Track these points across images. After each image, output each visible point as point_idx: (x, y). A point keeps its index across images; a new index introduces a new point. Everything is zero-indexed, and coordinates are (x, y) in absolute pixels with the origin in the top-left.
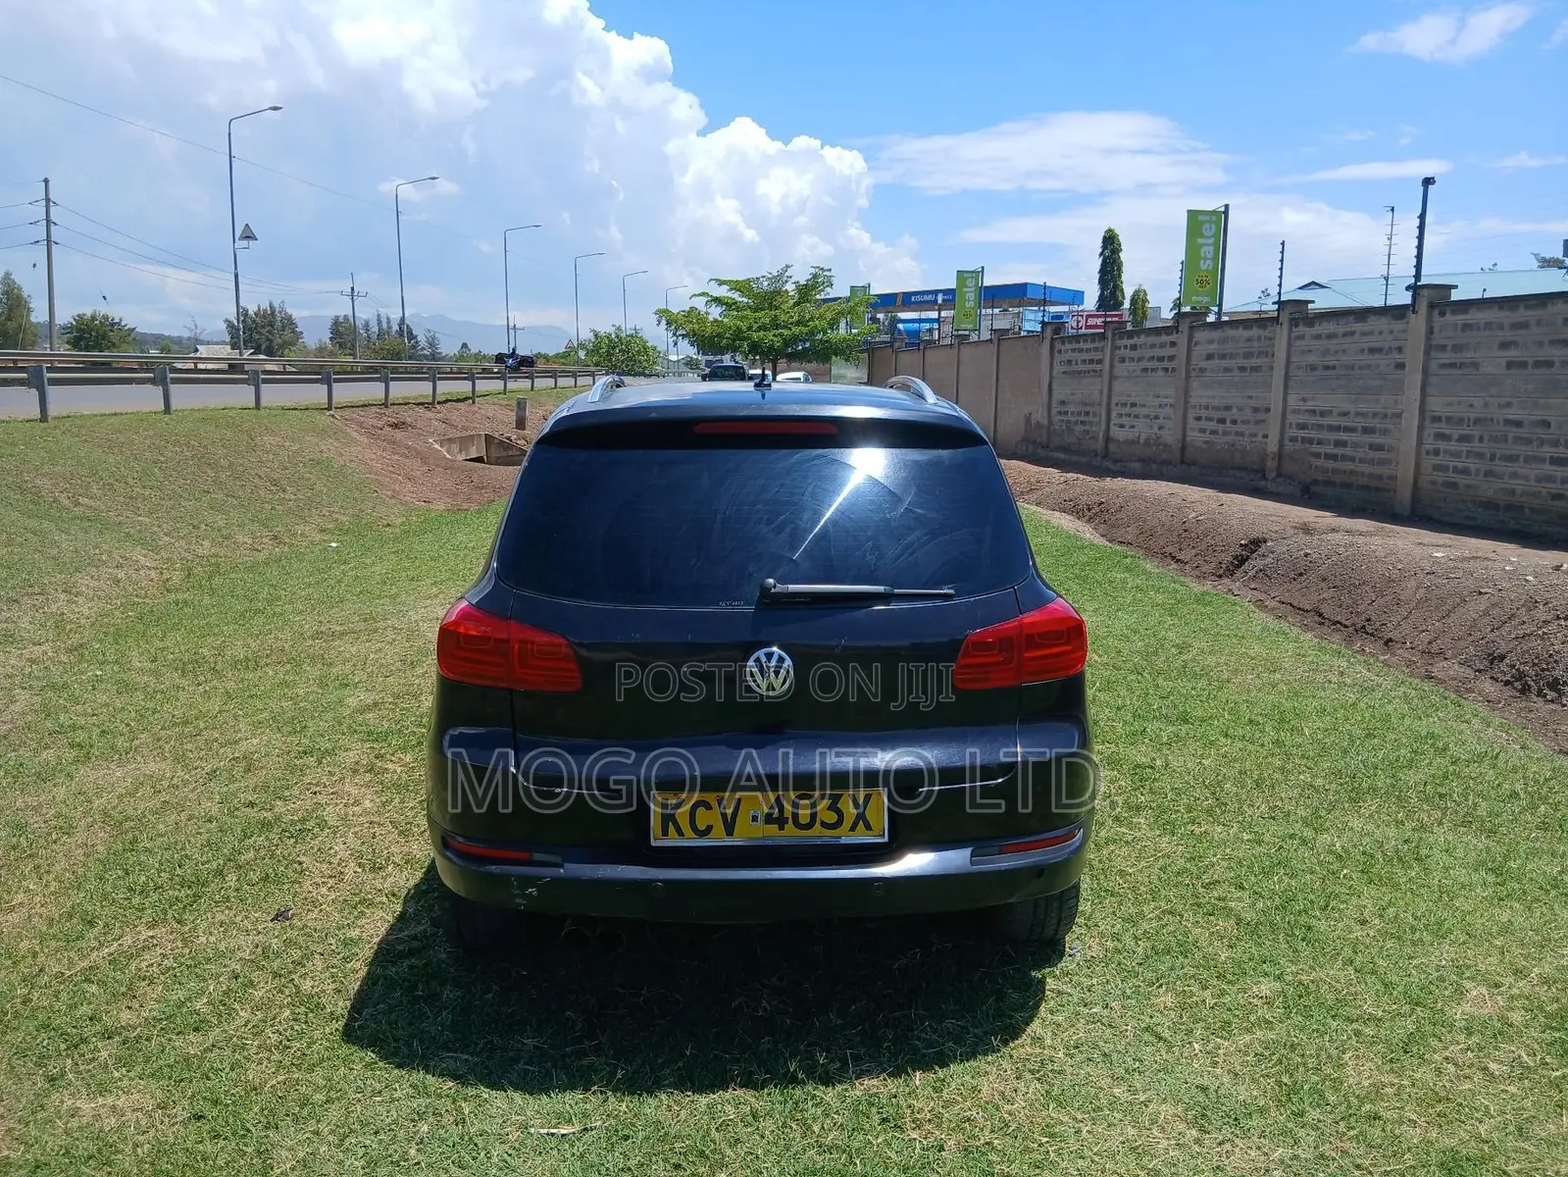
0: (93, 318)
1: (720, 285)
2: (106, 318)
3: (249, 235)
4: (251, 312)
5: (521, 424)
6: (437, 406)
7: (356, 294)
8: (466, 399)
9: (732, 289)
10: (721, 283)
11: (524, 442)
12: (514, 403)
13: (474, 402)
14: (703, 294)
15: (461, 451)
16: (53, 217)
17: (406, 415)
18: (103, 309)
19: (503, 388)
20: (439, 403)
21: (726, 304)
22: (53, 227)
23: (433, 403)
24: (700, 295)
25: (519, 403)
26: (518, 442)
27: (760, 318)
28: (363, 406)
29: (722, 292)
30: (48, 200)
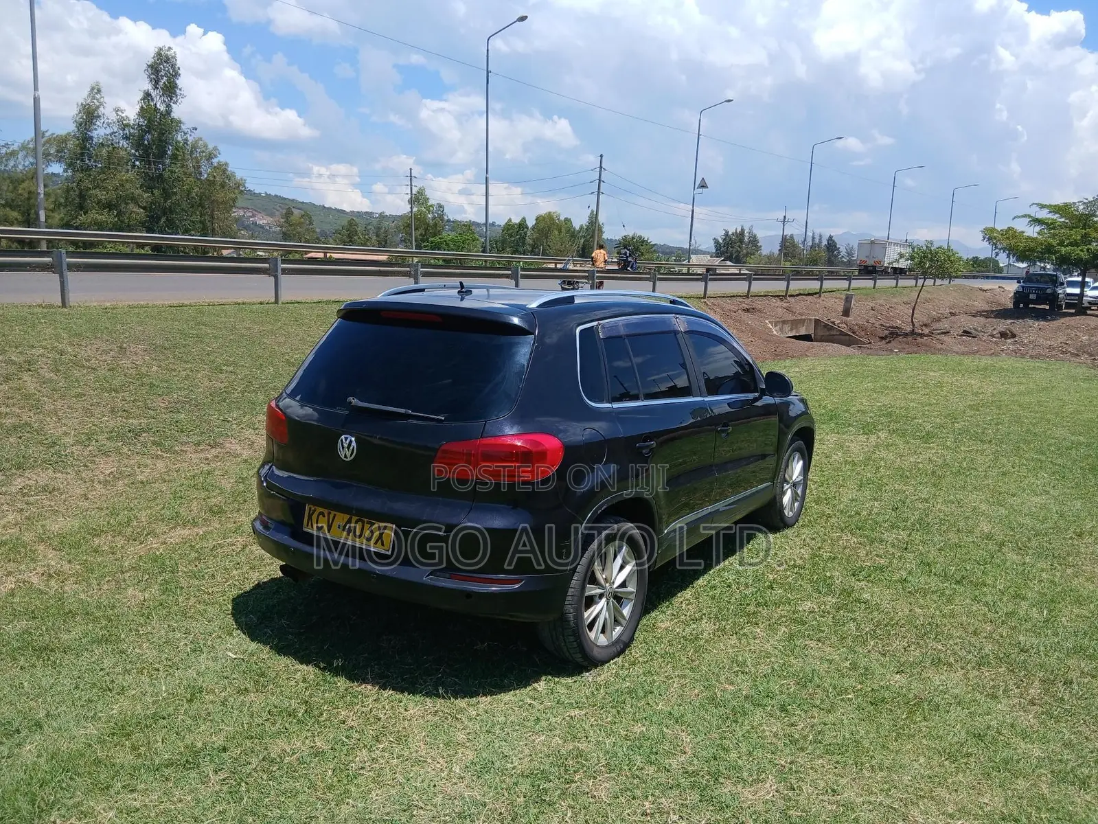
0: (633, 238)
1: (1041, 208)
2: (640, 237)
3: (703, 185)
4: (730, 233)
5: (846, 312)
6: (788, 298)
7: (786, 220)
8: (816, 293)
9: (1050, 212)
10: (1042, 206)
11: (844, 325)
12: (844, 297)
13: (820, 296)
14: (1025, 216)
15: (792, 330)
16: (602, 179)
17: (758, 304)
18: (639, 233)
19: (847, 286)
20: (791, 296)
21: (1046, 224)
22: (602, 184)
23: (785, 296)
24: (1023, 216)
25: (847, 298)
26: (840, 325)
27: (1072, 235)
28: (731, 297)
29: (1043, 214)
30: (601, 167)
